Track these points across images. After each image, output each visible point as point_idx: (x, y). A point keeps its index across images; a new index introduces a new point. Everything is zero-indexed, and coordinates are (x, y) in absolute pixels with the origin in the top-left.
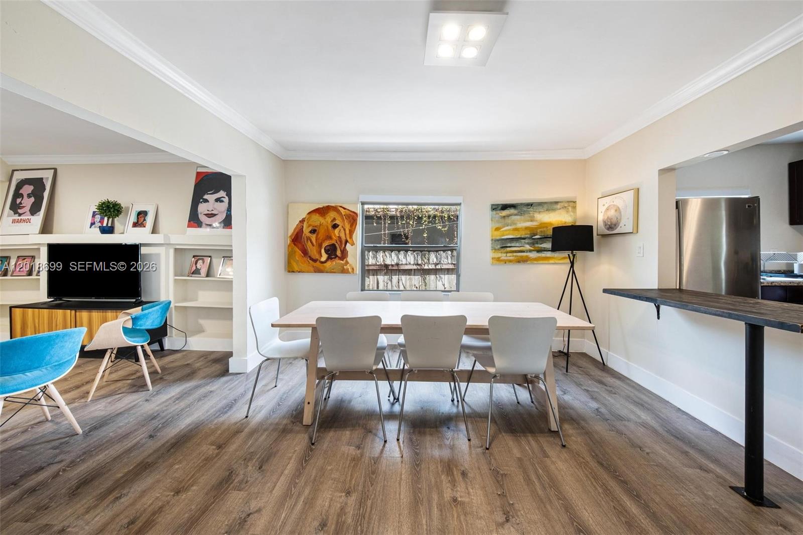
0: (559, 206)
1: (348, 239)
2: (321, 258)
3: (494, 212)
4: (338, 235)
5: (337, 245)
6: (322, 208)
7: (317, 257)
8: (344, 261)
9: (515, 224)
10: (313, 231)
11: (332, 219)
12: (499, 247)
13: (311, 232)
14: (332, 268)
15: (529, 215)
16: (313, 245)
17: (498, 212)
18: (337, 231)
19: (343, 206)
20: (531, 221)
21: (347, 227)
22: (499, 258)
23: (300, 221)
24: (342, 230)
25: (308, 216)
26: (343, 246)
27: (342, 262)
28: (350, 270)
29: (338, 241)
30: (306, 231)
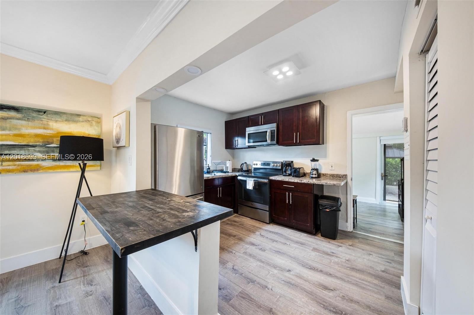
0: (81, 119)
9: (19, 129)
15: (41, 122)
20: (45, 128)
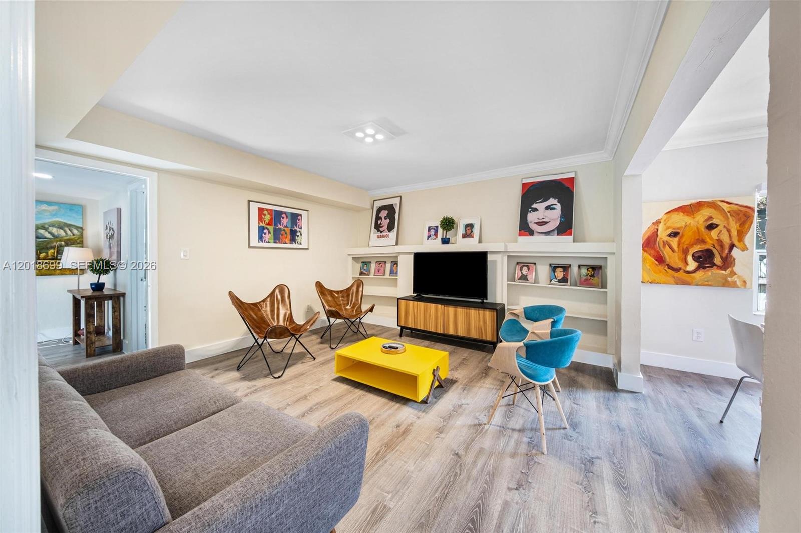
1: (736, 243)
2: (686, 268)
4: (717, 239)
5: (715, 251)
6: (690, 205)
7: (680, 265)
8: (728, 271)
10: (673, 234)
11: (706, 218)
13: (670, 236)
14: (706, 280)
16: (673, 251)
18: (714, 234)
19: (727, 200)
21: (735, 227)
23: (653, 223)
24: (725, 232)
25: (666, 217)
26: (727, 252)
27: (724, 272)
28: (738, 283)
29: (716, 246)
30: (663, 235)
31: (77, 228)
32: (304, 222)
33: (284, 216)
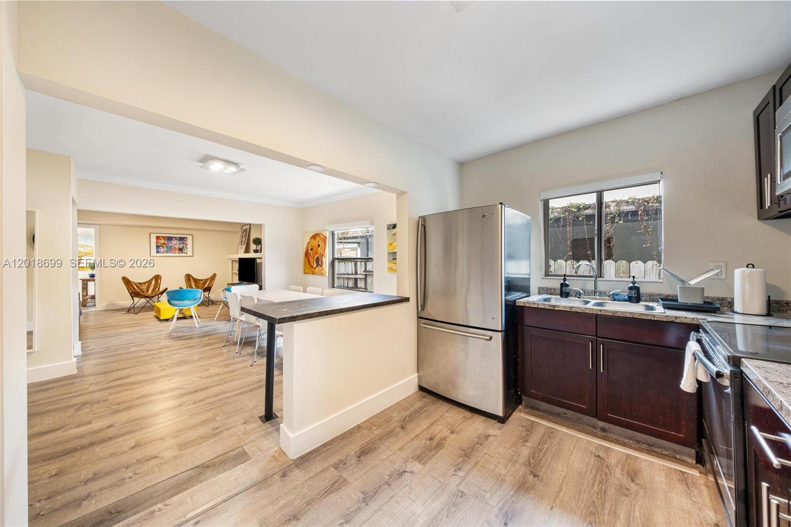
1: (324, 254)
2: (314, 265)
3: (389, 231)
4: (320, 251)
5: (320, 258)
6: (315, 235)
7: (312, 264)
10: (312, 249)
11: (318, 241)
12: (392, 258)
14: (318, 272)
16: (312, 258)
17: (391, 230)
18: (319, 249)
21: (323, 246)
22: (392, 268)
23: (308, 243)
24: (321, 248)
25: (310, 240)
26: (322, 258)
27: (321, 268)
28: (324, 274)
29: (320, 255)
30: (310, 249)
31: (90, 247)
32: (189, 241)
33: (174, 239)
